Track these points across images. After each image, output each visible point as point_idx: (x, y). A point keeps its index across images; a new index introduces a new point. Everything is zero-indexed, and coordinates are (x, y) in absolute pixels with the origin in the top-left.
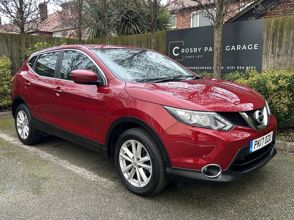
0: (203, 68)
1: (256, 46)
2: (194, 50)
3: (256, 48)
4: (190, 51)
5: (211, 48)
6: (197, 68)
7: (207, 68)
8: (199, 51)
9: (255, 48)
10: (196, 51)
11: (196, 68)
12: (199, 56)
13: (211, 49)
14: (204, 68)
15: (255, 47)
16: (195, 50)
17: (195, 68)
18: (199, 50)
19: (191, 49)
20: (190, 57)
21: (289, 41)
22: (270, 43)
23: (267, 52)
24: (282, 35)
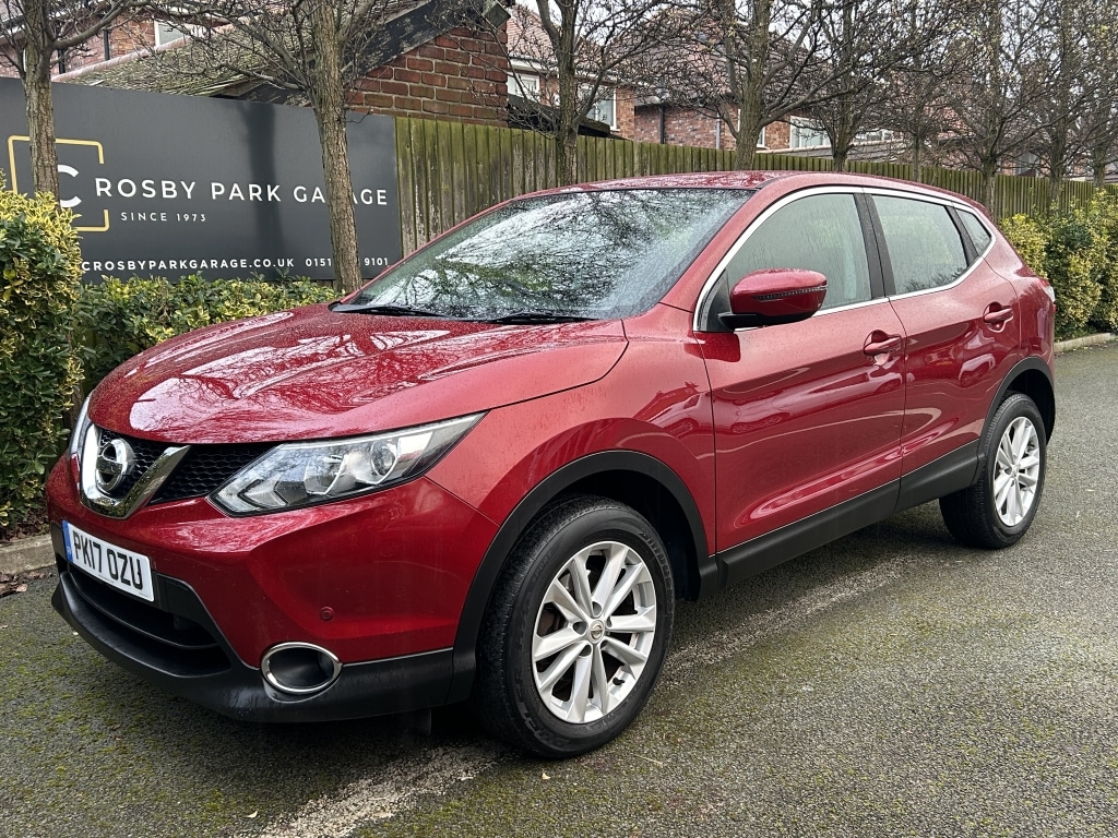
0: (214, 263)
1: (381, 194)
2: (164, 189)
3: (382, 200)
4: (140, 190)
5: (236, 186)
6: (187, 264)
7: (229, 264)
8: (189, 197)
9: (379, 203)
10: (171, 193)
11: (182, 264)
12: (191, 218)
13: (236, 192)
14: (219, 264)
15: (379, 197)
16: (169, 190)
17: (178, 265)
18: (189, 191)
19: (148, 185)
20: (148, 217)
21: (453, 191)
22: (414, 189)
23: (410, 217)
24: (436, 172)
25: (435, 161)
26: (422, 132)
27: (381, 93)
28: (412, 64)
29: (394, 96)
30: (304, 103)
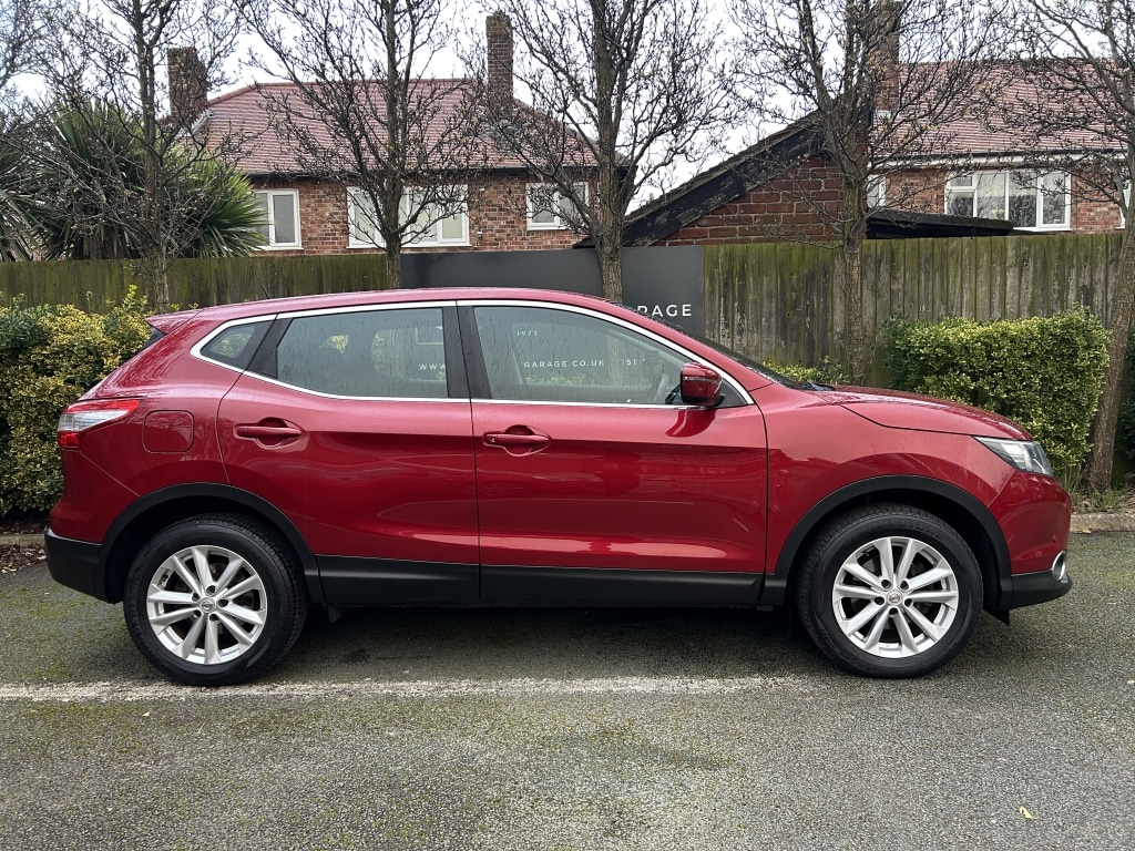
0: (542, 364)
1: (686, 308)
3: (686, 312)
15: (684, 310)
21: (762, 300)
22: (720, 301)
23: (714, 324)
24: (743, 287)
25: (743, 276)
26: (730, 257)
27: (725, 226)
28: (757, 199)
29: (738, 227)
30: (649, 243)
